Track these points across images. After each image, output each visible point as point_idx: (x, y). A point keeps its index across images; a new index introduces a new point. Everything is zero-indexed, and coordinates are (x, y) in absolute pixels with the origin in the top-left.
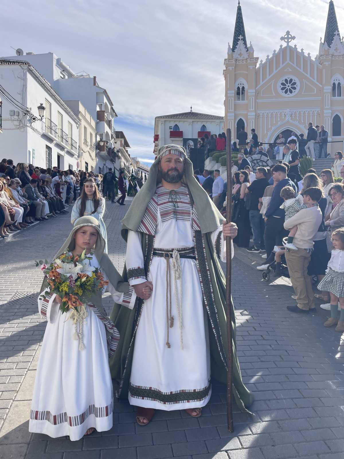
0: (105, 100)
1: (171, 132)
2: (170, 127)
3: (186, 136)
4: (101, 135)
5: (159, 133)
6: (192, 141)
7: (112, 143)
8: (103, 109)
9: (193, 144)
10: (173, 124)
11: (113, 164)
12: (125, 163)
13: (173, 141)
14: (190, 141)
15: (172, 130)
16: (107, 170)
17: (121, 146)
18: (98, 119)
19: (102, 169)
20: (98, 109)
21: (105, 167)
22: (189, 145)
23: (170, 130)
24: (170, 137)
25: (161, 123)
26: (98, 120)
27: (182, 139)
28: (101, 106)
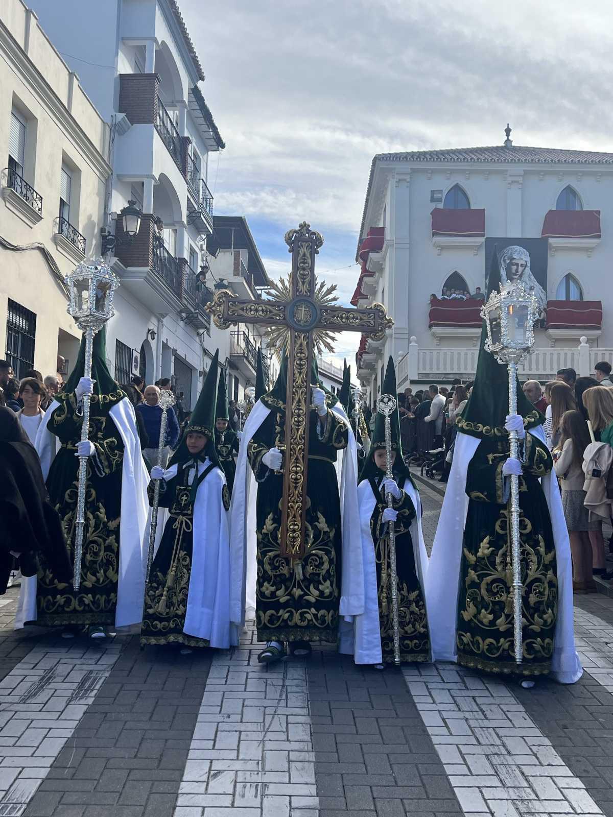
0: (162, 33)
1: (435, 213)
2: (433, 192)
3: (494, 230)
4: (136, 190)
5: (387, 221)
6: (522, 249)
7: (197, 250)
8: (150, 68)
9: (528, 259)
10: (444, 184)
11: (198, 334)
12: (251, 338)
13: (442, 248)
14: (518, 248)
15: (441, 206)
16: (165, 366)
17: (236, 273)
18: (120, 111)
19: (136, 354)
20: (125, 67)
21: (153, 344)
22: (511, 264)
23: (433, 206)
24: (434, 234)
25: (397, 177)
26: (121, 116)
27: (483, 239)
28: (139, 55)
